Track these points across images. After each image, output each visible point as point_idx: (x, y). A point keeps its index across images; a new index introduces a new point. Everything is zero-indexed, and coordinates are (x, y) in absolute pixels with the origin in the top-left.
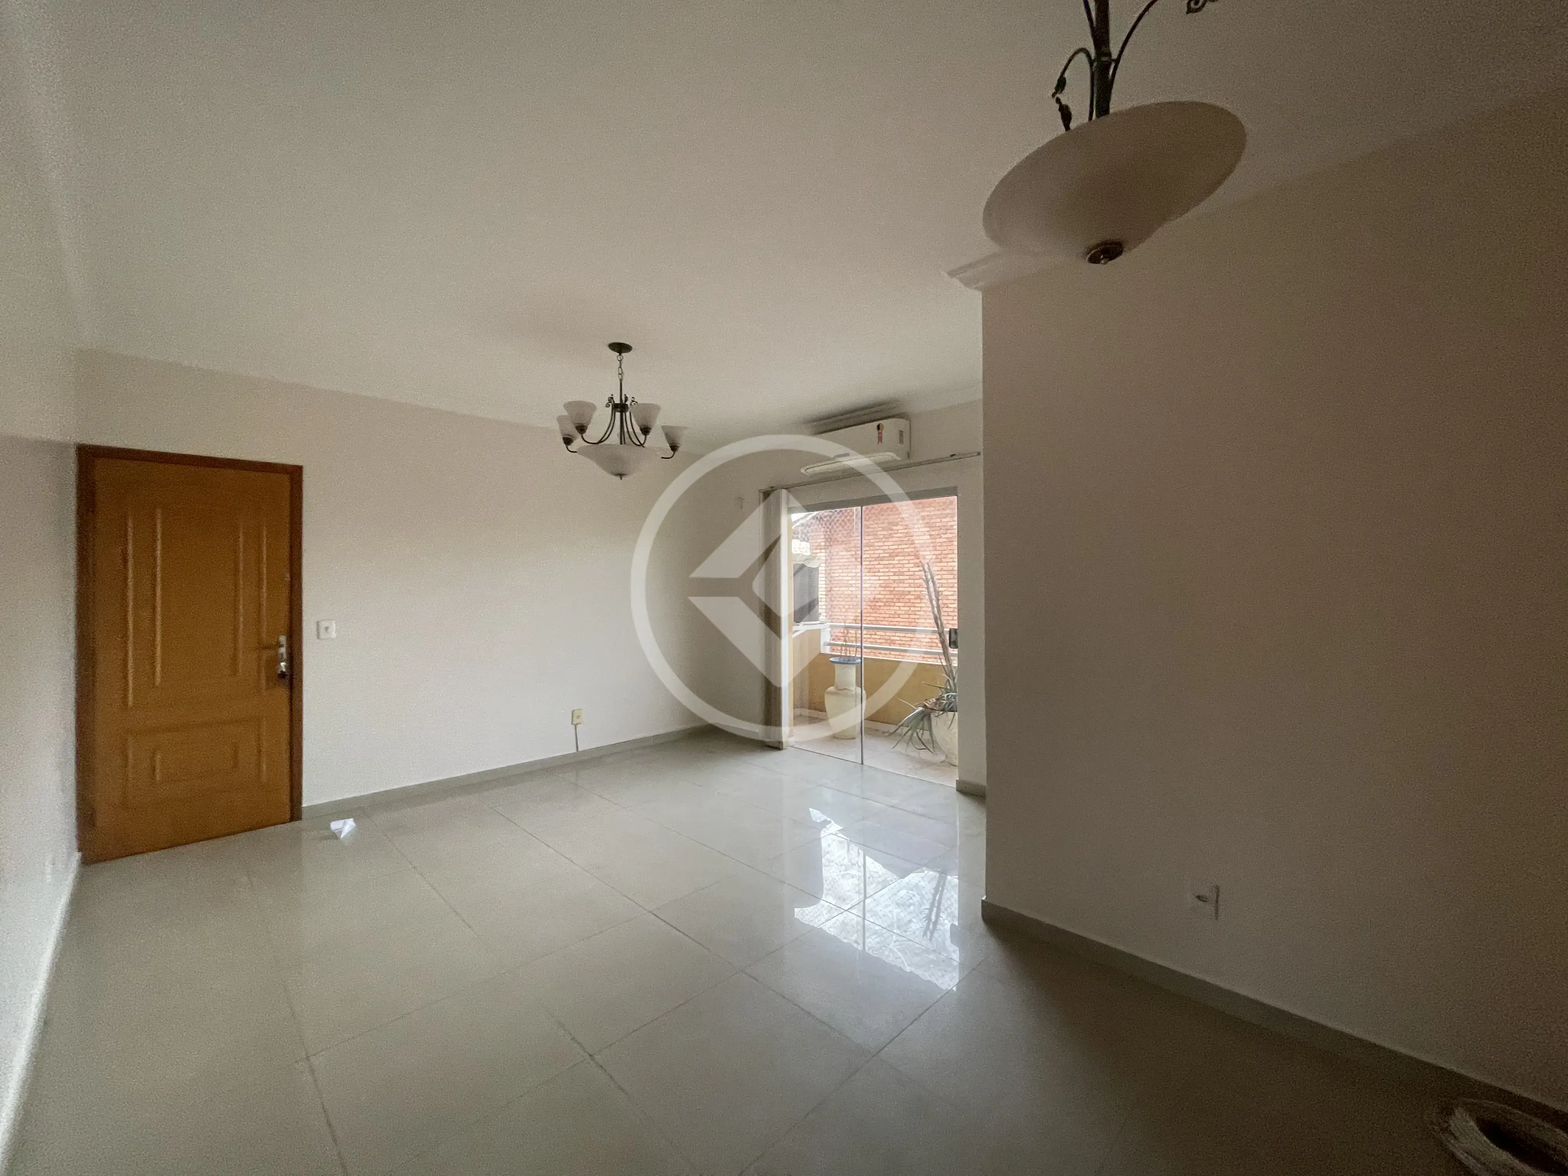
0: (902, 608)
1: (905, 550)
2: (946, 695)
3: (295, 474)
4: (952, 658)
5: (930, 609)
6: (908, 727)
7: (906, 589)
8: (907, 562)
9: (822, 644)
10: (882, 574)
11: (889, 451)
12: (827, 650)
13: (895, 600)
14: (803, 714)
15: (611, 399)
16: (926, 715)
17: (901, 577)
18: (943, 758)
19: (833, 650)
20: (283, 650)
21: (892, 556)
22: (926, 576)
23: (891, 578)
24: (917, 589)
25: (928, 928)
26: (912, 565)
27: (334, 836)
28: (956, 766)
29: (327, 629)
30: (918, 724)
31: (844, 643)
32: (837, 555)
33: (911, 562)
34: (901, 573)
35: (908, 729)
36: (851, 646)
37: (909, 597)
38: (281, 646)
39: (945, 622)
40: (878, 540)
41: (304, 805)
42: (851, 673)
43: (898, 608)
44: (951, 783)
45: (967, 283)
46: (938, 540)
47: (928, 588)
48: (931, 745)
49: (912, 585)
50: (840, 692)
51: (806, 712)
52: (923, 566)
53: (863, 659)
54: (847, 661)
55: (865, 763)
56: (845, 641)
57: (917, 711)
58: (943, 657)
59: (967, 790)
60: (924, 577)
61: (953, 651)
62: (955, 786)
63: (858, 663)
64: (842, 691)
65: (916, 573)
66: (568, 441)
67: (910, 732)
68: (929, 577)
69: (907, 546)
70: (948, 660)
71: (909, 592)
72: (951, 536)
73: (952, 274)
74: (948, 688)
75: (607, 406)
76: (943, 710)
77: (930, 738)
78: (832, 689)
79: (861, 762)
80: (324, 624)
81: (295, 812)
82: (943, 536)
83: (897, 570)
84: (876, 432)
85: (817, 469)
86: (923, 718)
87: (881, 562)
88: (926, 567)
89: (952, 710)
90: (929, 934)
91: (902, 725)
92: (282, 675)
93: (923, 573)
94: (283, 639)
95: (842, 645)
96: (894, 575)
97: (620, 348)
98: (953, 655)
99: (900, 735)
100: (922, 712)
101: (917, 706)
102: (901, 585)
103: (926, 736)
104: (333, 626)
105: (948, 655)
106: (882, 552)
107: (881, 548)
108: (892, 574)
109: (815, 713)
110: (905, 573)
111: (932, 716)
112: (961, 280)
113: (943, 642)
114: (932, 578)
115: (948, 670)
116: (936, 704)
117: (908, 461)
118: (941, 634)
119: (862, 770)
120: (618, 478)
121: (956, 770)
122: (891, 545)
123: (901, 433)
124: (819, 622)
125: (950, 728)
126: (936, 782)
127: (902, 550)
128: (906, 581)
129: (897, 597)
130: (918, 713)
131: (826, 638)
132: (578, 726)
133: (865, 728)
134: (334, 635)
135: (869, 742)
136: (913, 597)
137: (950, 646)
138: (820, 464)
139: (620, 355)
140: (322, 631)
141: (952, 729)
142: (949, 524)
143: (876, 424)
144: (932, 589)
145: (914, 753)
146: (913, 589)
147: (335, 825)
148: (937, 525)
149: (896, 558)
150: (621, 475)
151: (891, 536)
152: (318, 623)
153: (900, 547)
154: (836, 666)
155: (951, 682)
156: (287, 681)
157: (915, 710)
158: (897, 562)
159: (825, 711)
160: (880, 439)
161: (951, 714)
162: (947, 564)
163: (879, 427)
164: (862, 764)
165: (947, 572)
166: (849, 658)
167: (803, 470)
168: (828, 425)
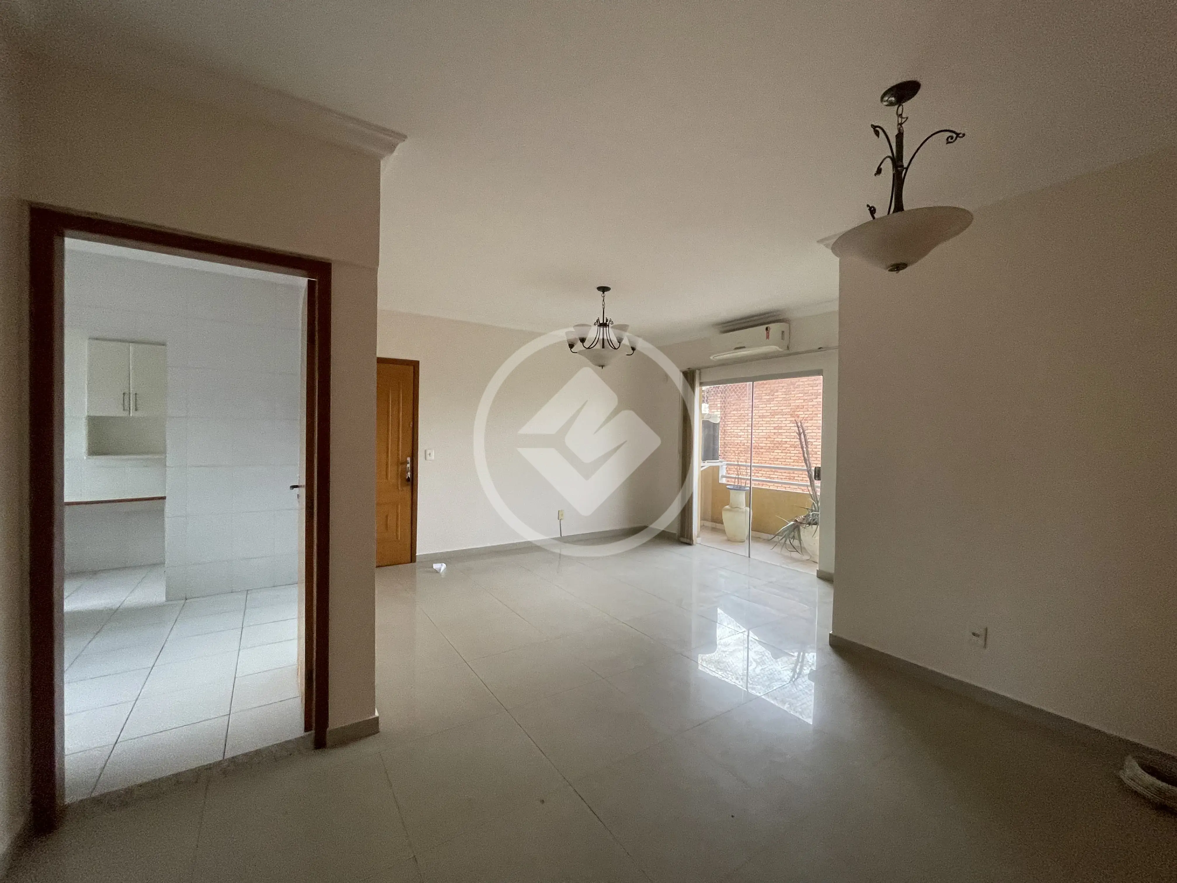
0: (780, 454)
1: (783, 411)
2: (811, 514)
3: (415, 365)
4: (817, 489)
5: (802, 455)
6: (781, 536)
7: (783, 440)
8: (785, 419)
9: (720, 475)
10: (765, 428)
11: (775, 345)
12: (723, 481)
13: (775, 448)
14: (705, 525)
15: (598, 321)
16: (796, 527)
17: (780, 431)
18: (808, 558)
19: (728, 481)
20: (409, 465)
21: (773, 414)
22: (799, 430)
23: (772, 431)
24: (792, 440)
26: (789, 422)
27: (437, 572)
28: (817, 563)
29: (430, 454)
30: (789, 534)
31: (737, 476)
32: (729, 413)
33: (788, 419)
34: (781, 428)
35: (782, 537)
36: (741, 479)
37: (786, 445)
38: (408, 463)
39: (812, 462)
40: (762, 403)
41: (417, 554)
42: (742, 497)
43: (777, 454)
44: (813, 572)
47: (800, 439)
48: (801, 549)
49: (788, 437)
50: (733, 509)
51: (709, 524)
52: (797, 423)
53: (751, 488)
54: (740, 489)
55: (751, 556)
56: (738, 475)
57: (790, 524)
58: (810, 488)
59: (824, 577)
60: (798, 431)
61: (817, 483)
62: (816, 574)
63: (748, 490)
64: (735, 509)
65: (792, 428)
66: (571, 346)
67: (784, 539)
68: (801, 431)
70: (814, 489)
71: (786, 442)
73: (819, 242)
74: (814, 509)
75: (595, 324)
76: (809, 524)
77: (799, 545)
78: (727, 507)
80: (428, 453)
81: (413, 558)
83: (777, 425)
84: (765, 332)
85: (721, 357)
86: (794, 529)
87: (764, 419)
88: (799, 424)
89: (816, 524)
91: (778, 535)
92: (408, 480)
93: (796, 428)
94: (409, 459)
95: (735, 478)
96: (774, 429)
97: (604, 289)
98: (818, 487)
99: (775, 542)
100: (793, 524)
101: (790, 521)
102: (779, 437)
103: (796, 543)
104: (433, 454)
105: (814, 487)
106: (765, 411)
107: (764, 409)
108: (773, 428)
109: (714, 525)
110: (783, 428)
111: (801, 527)
112: (826, 245)
113: (810, 477)
114: (804, 432)
115: (814, 497)
116: (804, 519)
117: (788, 352)
118: (809, 471)
119: (749, 560)
120: (600, 368)
121: (818, 565)
122: (773, 406)
123: (783, 332)
124: (718, 461)
125: (814, 536)
126: (803, 571)
128: (783, 434)
129: (777, 445)
130: (791, 525)
131: (723, 472)
132: (561, 521)
133: (752, 536)
134: (433, 457)
135: (755, 545)
136: (789, 446)
137: (815, 478)
138: (723, 354)
139: (603, 293)
140: (428, 456)
141: (815, 537)
143: (765, 327)
144: (803, 440)
145: (788, 554)
146: (789, 440)
147: (436, 566)
149: (776, 416)
150: (602, 366)
151: (773, 400)
152: (425, 451)
153: (780, 408)
154: (731, 491)
155: (816, 505)
156: (410, 483)
157: (788, 524)
158: (777, 419)
159: (722, 523)
160: (768, 337)
161: (815, 527)
162: (816, 422)
163: (767, 329)
164: (749, 557)
165: (816, 428)
166: (741, 487)
167: (711, 358)
168: (731, 327)
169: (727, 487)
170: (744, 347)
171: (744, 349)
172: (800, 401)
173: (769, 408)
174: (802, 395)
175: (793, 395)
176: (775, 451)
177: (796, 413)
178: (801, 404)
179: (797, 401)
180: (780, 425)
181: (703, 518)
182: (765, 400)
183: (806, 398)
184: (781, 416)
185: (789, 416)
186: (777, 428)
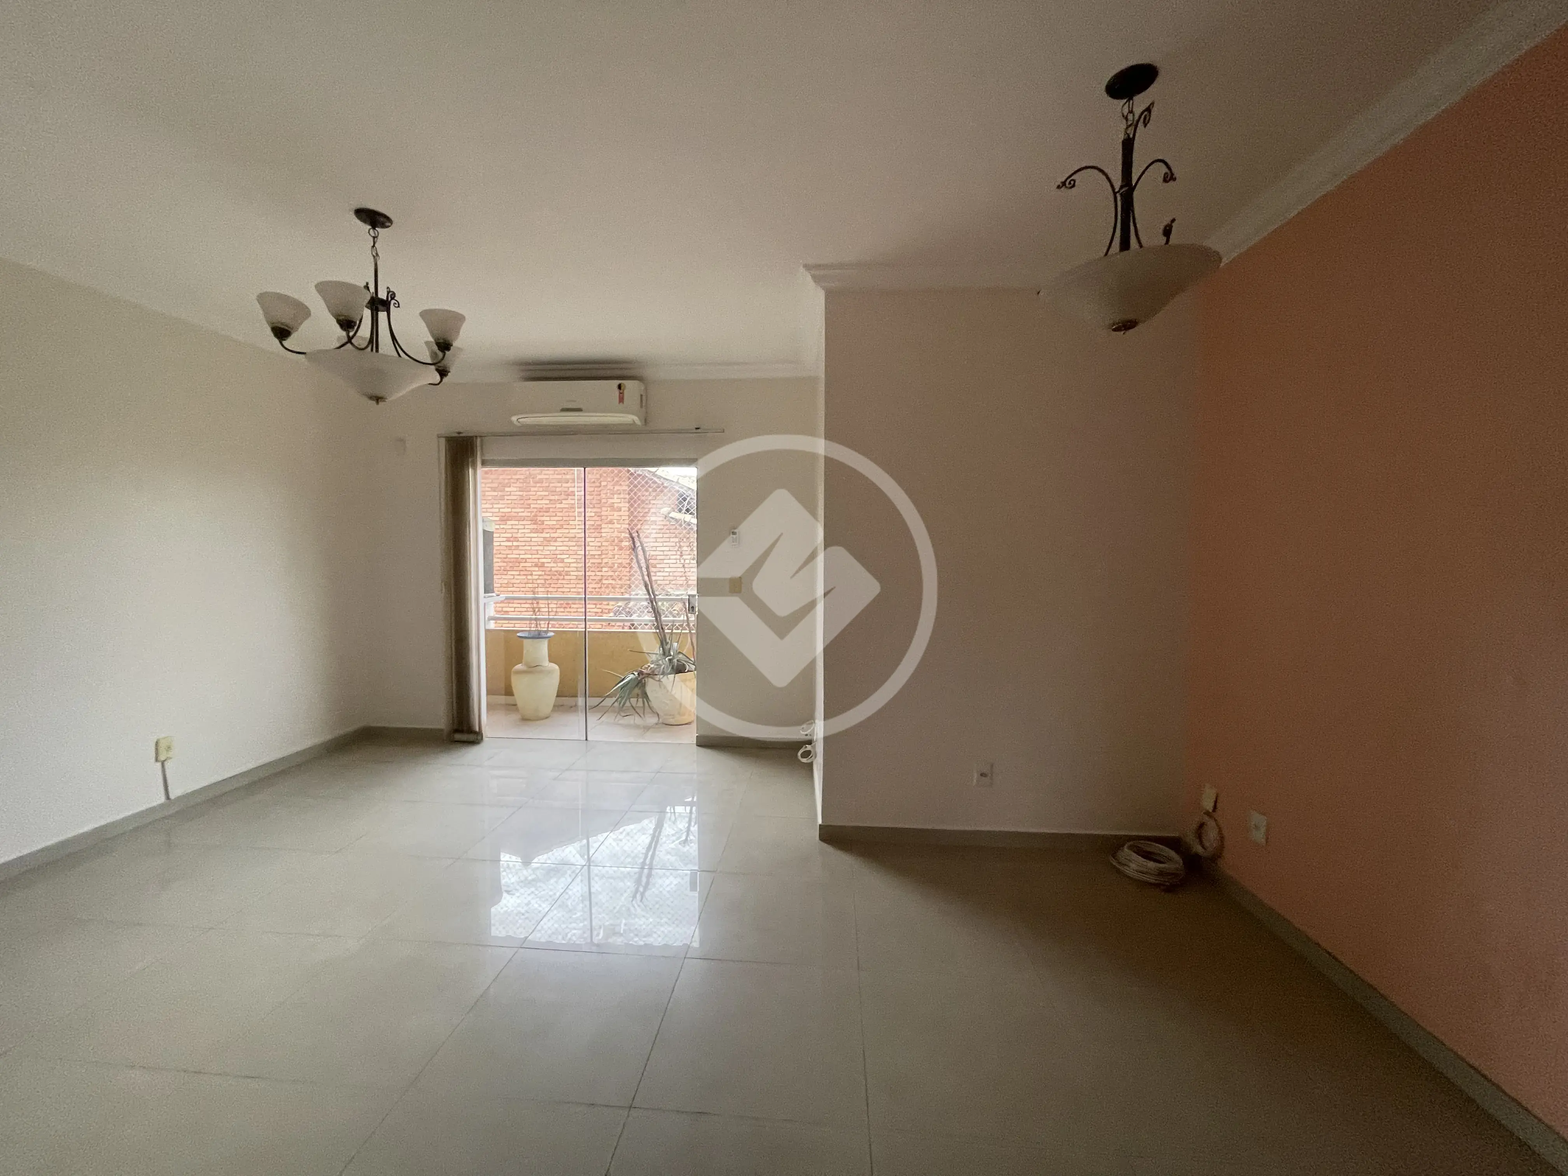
0: (516, 577)
6: (614, 697)
11: (630, 413)
13: (508, 568)
16: (641, 681)
18: (655, 720)
19: (520, 625)
25: (637, 891)
30: (629, 692)
33: (527, 527)
35: (616, 699)
42: (543, 647)
44: (690, 739)
45: (817, 279)
46: (558, 506)
48: (650, 709)
50: (530, 669)
51: (501, 700)
54: (538, 636)
55: (590, 738)
57: (626, 679)
62: (695, 742)
63: (551, 636)
64: (533, 669)
67: (620, 701)
69: (523, 510)
72: (573, 502)
73: (807, 267)
76: (663, 674)
77: (647, 704)
78: (519, 667)
79: (585, 739)
82: (564, 502)
83: (510, 535)
84: (617, 392)
86: (636, 685)
90: (638, 896)
91: (609, 696)
95: (531, 619)
97: (374, 219)
99: (604, 708)
100: (633, 679)
101: (627, 675)
111: (649, 681)
112: (814, 277)
117: (648, 428)
120: (374, 402)
123: (642, 398)
126: (673, 743)
127: (516, 514)
129: (511, 565)
132: (168, 765)
138: (540, 415)
139: (374, 229)
142: (571, 489)
143: (617, 382)
145: (623, 721)
148: (558, 489)
149: (509, 522)
150: (379, 399)
153: (514, 510)
154: (525, 641)
160: (621, 400)
162: (567, 531)
163: (620, 387)
164: (586, 740)
165: (567, 539)
166: (539, 632)
167: (514, 419)
168: (544, 373)
169: (518, 634)
170: (580, 410)
171: (577, 414)
172: (544, 502)
173: (497, 510)
174: (547, 493)
175: (534, 493)
176: (510, 573)
177: (539, 518)
178: (545, 506)
179: (539, 502)
180: (515, 535)
181: (489, 692)
182: (490, 498)
183: (553, 498)
184: (517, 522)
185: (529, 522)
186: (512, 539)
